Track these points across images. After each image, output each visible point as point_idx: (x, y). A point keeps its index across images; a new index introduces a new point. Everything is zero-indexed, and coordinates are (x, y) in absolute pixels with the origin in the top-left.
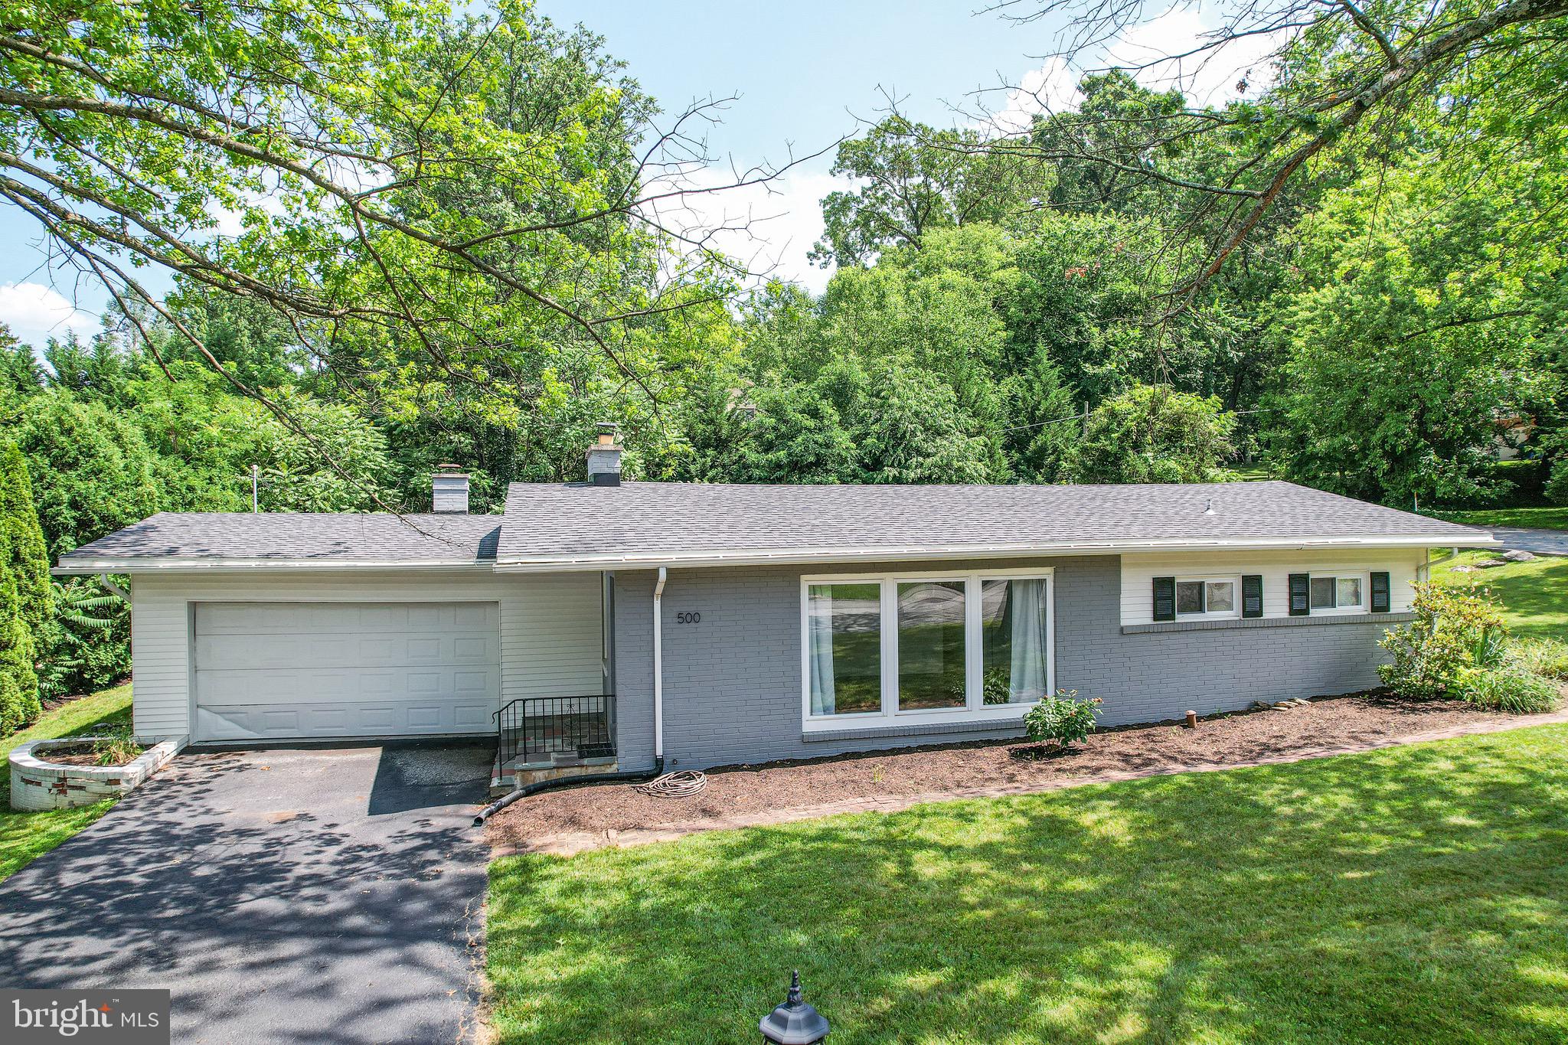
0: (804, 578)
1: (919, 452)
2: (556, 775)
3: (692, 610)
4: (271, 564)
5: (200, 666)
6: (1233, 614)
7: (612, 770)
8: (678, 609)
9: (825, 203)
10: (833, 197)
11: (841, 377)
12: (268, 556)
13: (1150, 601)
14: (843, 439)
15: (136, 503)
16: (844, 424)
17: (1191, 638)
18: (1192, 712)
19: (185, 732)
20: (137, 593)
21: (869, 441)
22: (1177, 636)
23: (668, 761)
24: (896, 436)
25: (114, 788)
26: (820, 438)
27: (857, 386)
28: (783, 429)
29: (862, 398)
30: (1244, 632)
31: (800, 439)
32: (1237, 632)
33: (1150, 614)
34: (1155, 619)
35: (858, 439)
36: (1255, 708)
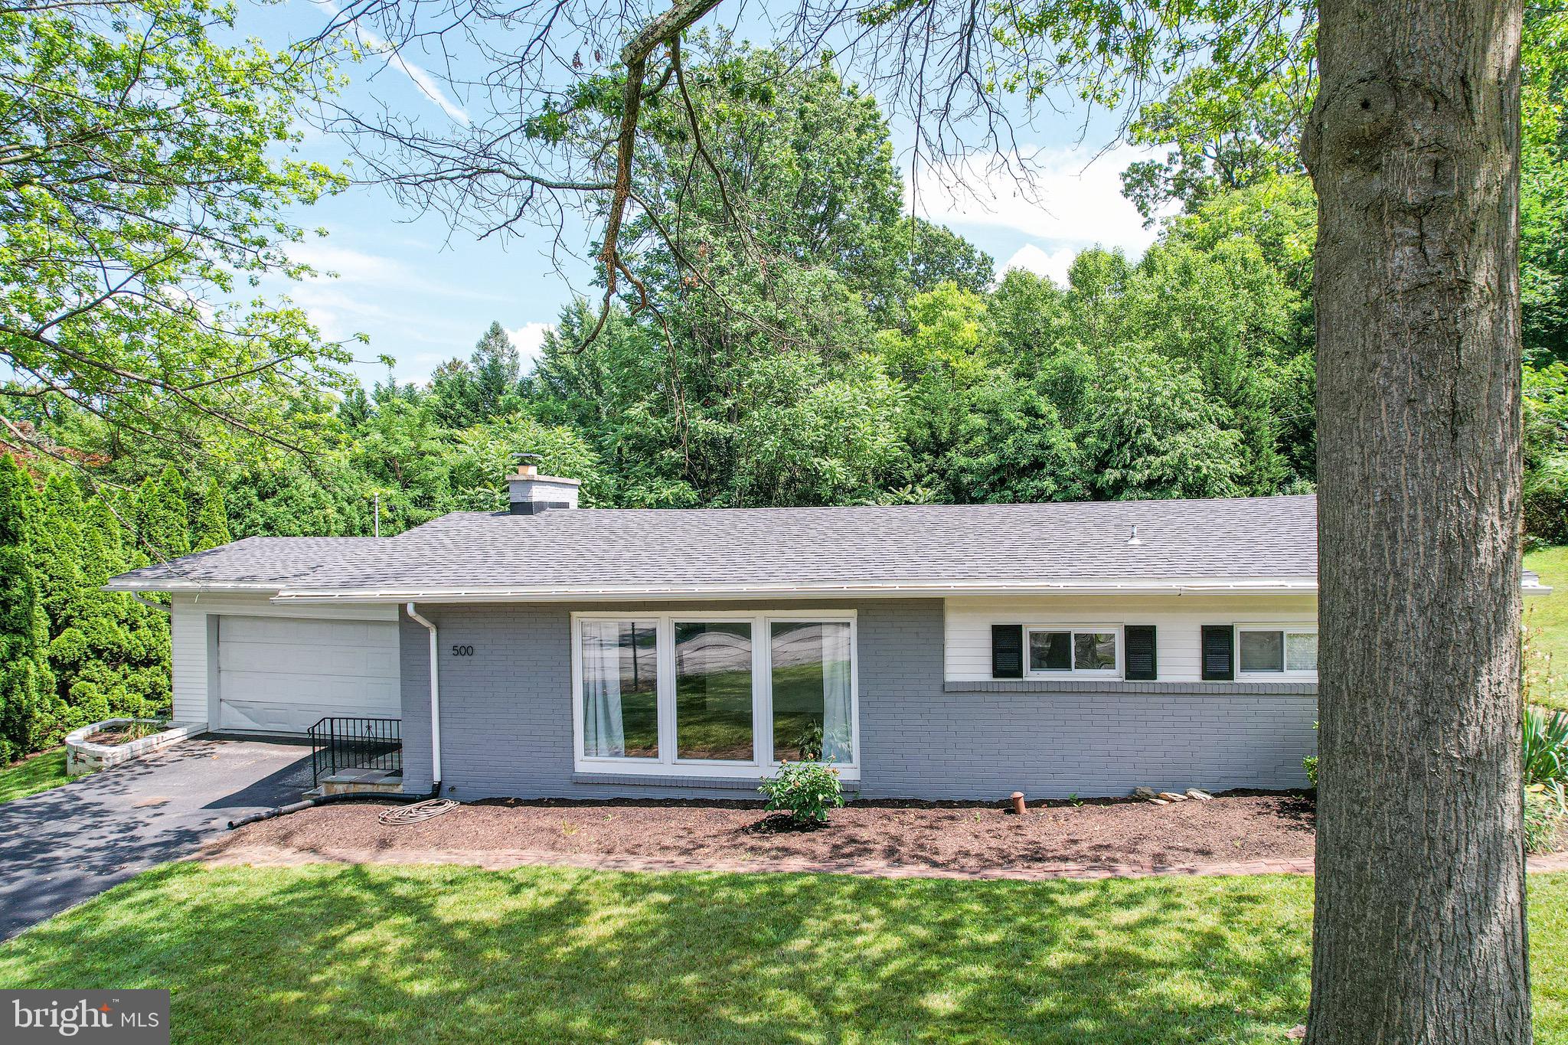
0: (575, 614)
1: (1151, 450)
2: (353, 789)
3: (466, 643)
4: (242, 585)
5: (223, 667)
6: (1114, 674)
7: (398, 790)
8: (455, 642)
9: (1125, 176)
10: (1134, 168)
11: (1067, 369)
12: (241, 579)
13: (989, 652)
14: (1061, 440)
15: (313, 525)
16: (1068, 423)
17: (1044, 702)
18: (1018, 794)
19: (206, 721)
20: (175, 606)
21: (1089, 440)
22: (1023, 698)
23: (446, 787)
24: (1122, 434)
25: (99, 764)
26: (1036, 439)
27: (1084, 379)
28: (997, 429)
29: (1090, 392)
30: (1124, 699)
31: (1010, 441)
32: (1116, 698)
33: (989, 669)
34: (995, 676)
35: (1079, 439)
36: (1136, 798)
